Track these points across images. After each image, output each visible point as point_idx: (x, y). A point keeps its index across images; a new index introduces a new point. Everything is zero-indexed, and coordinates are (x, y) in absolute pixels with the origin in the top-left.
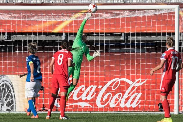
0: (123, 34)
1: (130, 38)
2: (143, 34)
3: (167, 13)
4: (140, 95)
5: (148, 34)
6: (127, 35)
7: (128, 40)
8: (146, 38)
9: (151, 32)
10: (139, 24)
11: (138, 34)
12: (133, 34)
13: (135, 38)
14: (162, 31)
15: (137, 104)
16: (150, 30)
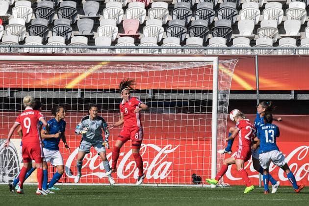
0: (150, 92)
1: (158, 96)
2: (174, 91)
3: (204, 66)
4: (169, 164)
5: (180, 91)
6: (155, 91)
7: (156, 98)
8: (177, 96)
9: (184, 88)
10: (169, 79)
11: (168, 91)
12: (162, 91)
13: (164, 96)
14: (196, 88)
15: (165, 175)
16: (183, 87)
